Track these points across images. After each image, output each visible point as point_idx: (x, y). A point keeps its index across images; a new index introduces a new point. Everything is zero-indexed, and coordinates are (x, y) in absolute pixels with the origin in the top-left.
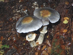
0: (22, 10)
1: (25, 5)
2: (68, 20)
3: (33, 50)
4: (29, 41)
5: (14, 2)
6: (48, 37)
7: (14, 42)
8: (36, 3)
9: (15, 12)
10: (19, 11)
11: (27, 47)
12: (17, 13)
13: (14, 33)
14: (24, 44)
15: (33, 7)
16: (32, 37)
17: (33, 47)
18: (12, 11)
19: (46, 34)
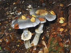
0: (15, 12)
1: (20, 8)
2: (63, 20)
3: (28, 51)
4: (24, 40)
5: (7, 4)
6: (43, 39)
7: (7, 44)
8: (30, 6)
9: (8, 14)
10: (12, 13)
11: (22, 48)
12: (11, 15)
13: (7, 35)
14: (18, 46)
15: (27, 9)
16: (28, 36)
17: (28, 49)
18: (5, 13)
19: (41, 34)
